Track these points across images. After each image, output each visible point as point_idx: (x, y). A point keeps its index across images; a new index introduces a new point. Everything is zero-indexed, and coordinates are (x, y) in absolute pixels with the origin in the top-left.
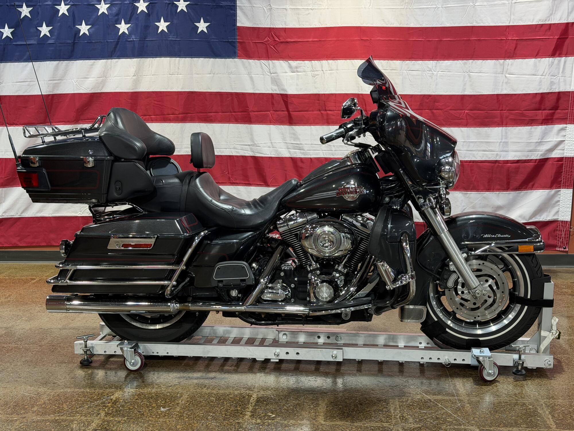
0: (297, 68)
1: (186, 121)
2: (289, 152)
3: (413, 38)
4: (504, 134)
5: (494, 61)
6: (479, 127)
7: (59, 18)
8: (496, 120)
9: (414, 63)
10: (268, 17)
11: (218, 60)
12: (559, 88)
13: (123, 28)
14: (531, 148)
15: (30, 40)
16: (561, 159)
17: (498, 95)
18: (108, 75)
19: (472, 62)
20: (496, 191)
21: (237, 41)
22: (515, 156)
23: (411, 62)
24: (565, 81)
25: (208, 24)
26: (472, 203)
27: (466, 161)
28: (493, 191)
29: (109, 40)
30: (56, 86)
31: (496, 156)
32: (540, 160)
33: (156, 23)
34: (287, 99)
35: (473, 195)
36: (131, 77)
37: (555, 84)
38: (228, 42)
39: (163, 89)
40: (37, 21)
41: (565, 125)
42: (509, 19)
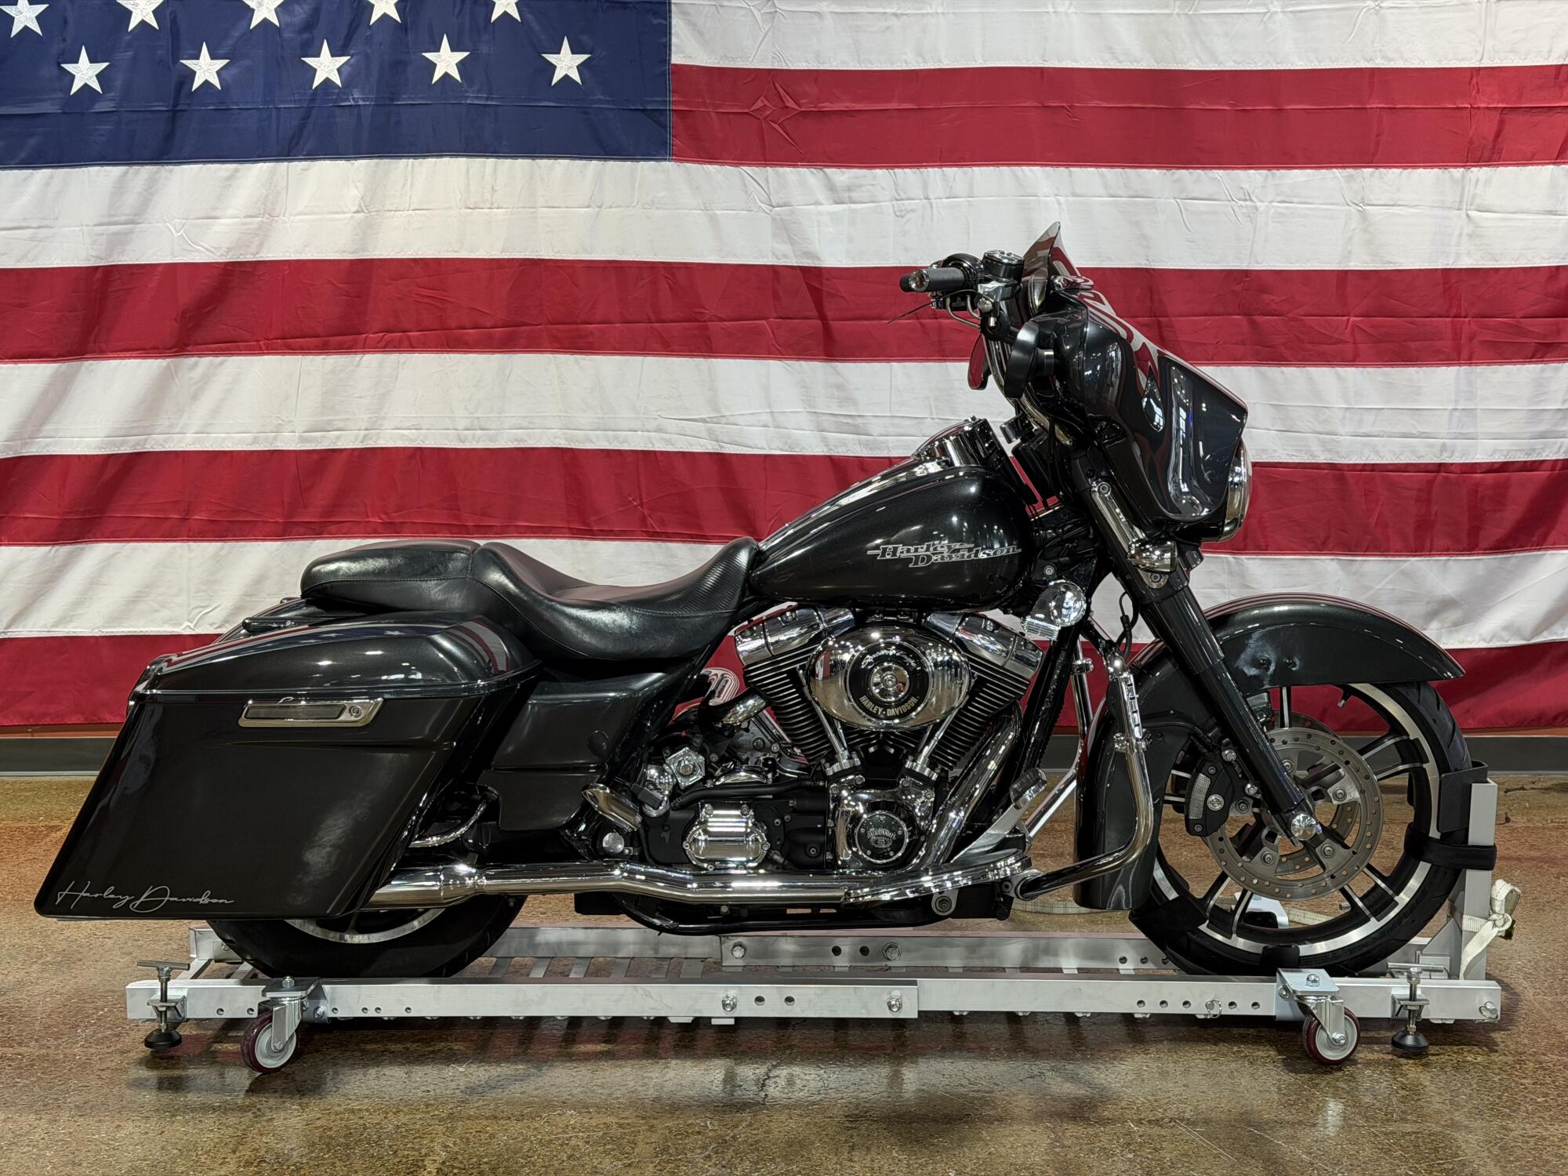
0: (849, 189)
1: (515, 346)
2: (825, 440)
3: (1197, 103)
4: (1462, 388)
5: (1436, 170)
6: (1392, 366)
7: (128, 38)
8: (1440, 342)
9: (1200, 175)
10: (764, 38)
11: (613, 165)
13: (326, 66)
14: (1541, 428)
15: (39, 100)
17: (1446, 272)
18: (278, 210)
19: (1372, 175)
20: (1440, 555)
22: (1495, 451)
23: (1191, 173)
25: (583, 57)
26: (1369, 588)
27: (1353, 467)
28: (1429, 555)
29: (285, 102)
30: (119, 240)
31: (1441, 452)
33: (427, 55)
34: (821, 283)
35: (1372, 563)
36: (350, 215)
38: (643, 111)
39: (448, 251)
40: (62, 46)
42: (1480, 49)
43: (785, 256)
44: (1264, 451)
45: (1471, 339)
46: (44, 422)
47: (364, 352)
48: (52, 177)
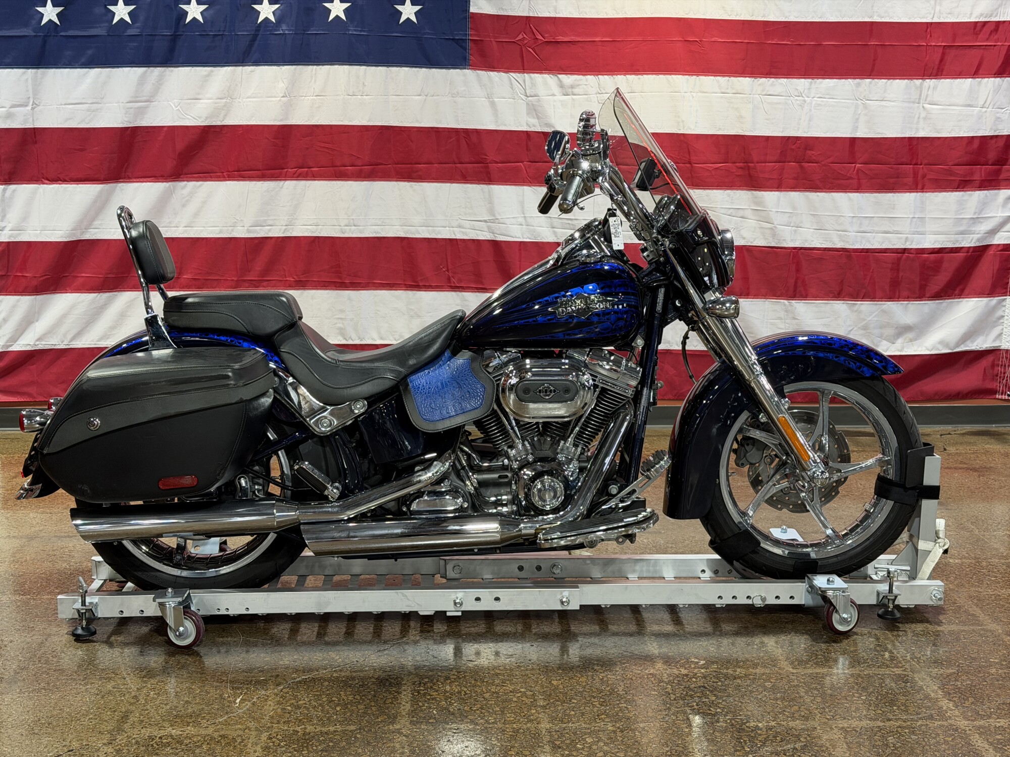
0: (572, 87)
1: (376, 177)
2: (555, 233)
3: (772, 40)
4: (919, 205)
5: (906, 81)
6: (879, 192)
8: (905, 179)
9: (774, 82)
11: (434, 71)
14: (962, 228)
15: (93, 28)
16: (1008, 247)
17: (910, 139)
19: (870, 83)
20: (903, 301)
21: (470, 38)
22: (935, 242)
23: (768, 81)
25: (419, 8)
26: (864, 320)
27: (856, 251)
28: (898, 301)
29: (240, 31)
31: (906, 242)
33: (326, 4)
36: (279, 99)
38: (453, 39)
39: (336, 121)
42: (933, 12)
43: (534, 126)
44: (806, 241)
45: (924, 176)
46: (93, 220)
47: (286, 180)
48: (101, 73)
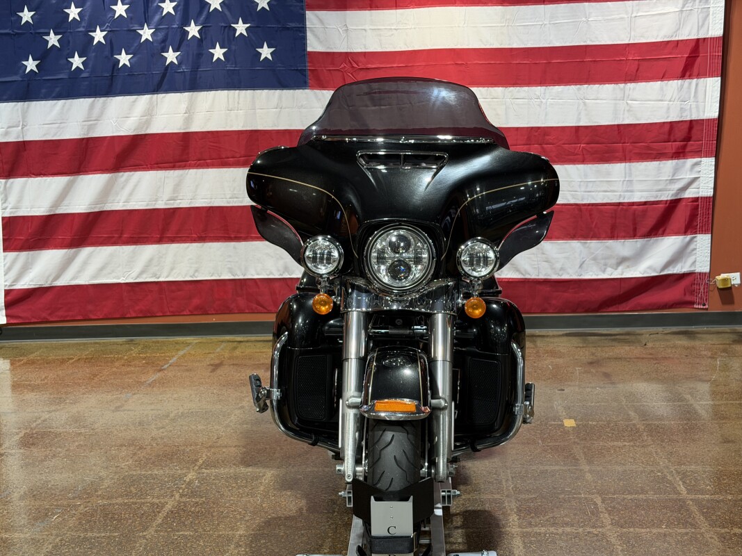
3: (516, 60)
4: (627, 171)
5: (613, 85)
6: (598, 164)
7: (93, 48)
9: (519, 89)
10: (344, 40)
11: (286, 92)
12: (691, 115)
13: (171, 56)
15: (60, 73)
16: (696, 199)
18: (154, 113)
19: (587, 88)
20: (621, 239)
21: (308, 68)
23: (515, 89)
24: (697, 107)
25: (273, 49)
28: (616, 239)
29: (154, 71)
30: (91, 127)
31: (620, 198)
32: (672, 201)
33: (211, 50)
35: (593, 244)
36: (182, 115)
37: (685, 110)
38: (297, 70)
39: (221, 128)
40: (68, 51)
41: (699, 159)
42: (629, 36)
45: (631, 152)
47: (189, 169)
48: (65, 103)
